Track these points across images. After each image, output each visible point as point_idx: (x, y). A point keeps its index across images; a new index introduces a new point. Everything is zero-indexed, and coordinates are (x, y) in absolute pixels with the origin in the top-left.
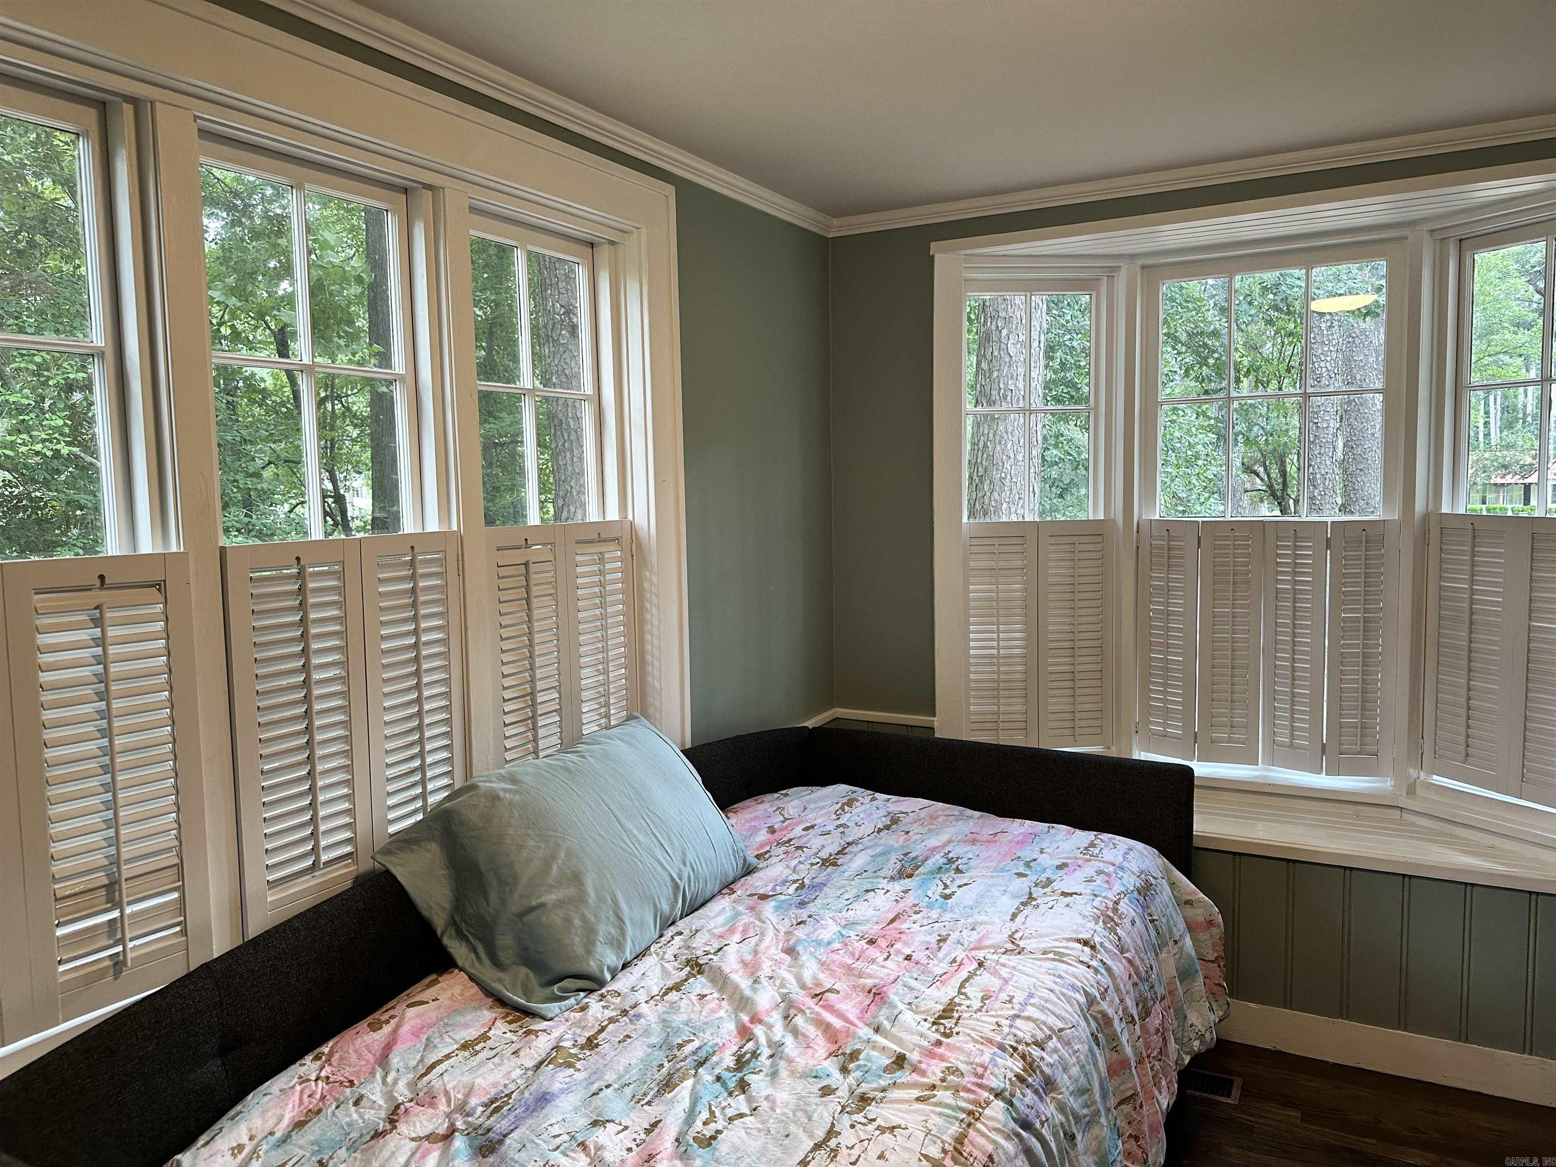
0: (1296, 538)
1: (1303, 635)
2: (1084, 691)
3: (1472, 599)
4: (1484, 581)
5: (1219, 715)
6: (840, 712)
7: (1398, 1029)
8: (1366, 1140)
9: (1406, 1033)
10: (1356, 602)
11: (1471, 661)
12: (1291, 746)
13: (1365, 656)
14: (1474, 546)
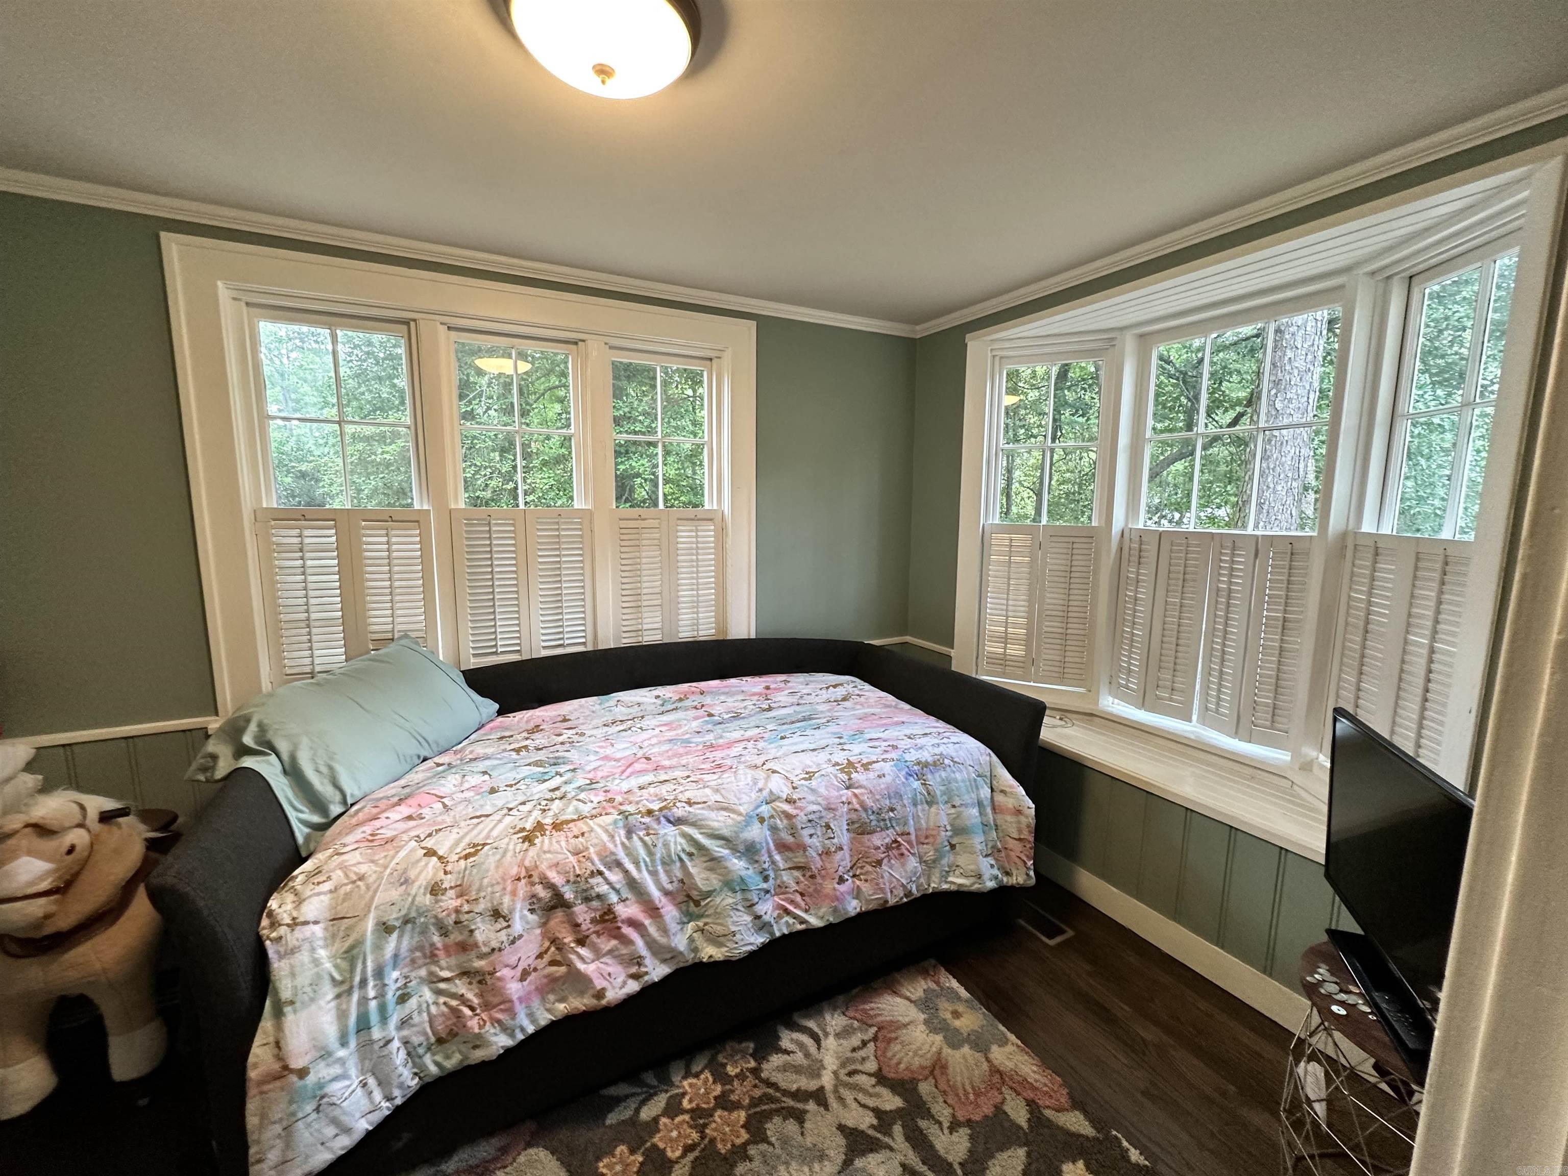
0: (1234, 548)
1: (1233, 626)
2: (1073, 648)
3: (1368, 610)
4: (1381, 595)
5: (1165, 680)
6: (908, 639)
7: (1217, 945)
8: (1122, 1005)
9: (1221, 951)
10: (1278, 604)
11: (1363, 665)
12: (1217, 711)
13: (1281, 649)
14: (1376, 563)
